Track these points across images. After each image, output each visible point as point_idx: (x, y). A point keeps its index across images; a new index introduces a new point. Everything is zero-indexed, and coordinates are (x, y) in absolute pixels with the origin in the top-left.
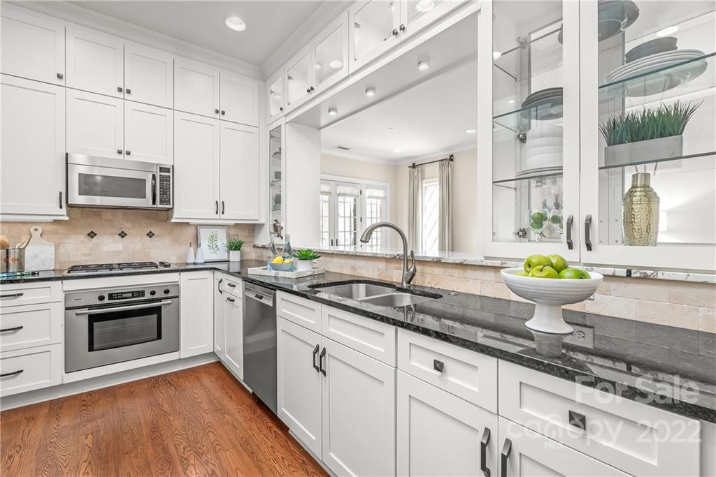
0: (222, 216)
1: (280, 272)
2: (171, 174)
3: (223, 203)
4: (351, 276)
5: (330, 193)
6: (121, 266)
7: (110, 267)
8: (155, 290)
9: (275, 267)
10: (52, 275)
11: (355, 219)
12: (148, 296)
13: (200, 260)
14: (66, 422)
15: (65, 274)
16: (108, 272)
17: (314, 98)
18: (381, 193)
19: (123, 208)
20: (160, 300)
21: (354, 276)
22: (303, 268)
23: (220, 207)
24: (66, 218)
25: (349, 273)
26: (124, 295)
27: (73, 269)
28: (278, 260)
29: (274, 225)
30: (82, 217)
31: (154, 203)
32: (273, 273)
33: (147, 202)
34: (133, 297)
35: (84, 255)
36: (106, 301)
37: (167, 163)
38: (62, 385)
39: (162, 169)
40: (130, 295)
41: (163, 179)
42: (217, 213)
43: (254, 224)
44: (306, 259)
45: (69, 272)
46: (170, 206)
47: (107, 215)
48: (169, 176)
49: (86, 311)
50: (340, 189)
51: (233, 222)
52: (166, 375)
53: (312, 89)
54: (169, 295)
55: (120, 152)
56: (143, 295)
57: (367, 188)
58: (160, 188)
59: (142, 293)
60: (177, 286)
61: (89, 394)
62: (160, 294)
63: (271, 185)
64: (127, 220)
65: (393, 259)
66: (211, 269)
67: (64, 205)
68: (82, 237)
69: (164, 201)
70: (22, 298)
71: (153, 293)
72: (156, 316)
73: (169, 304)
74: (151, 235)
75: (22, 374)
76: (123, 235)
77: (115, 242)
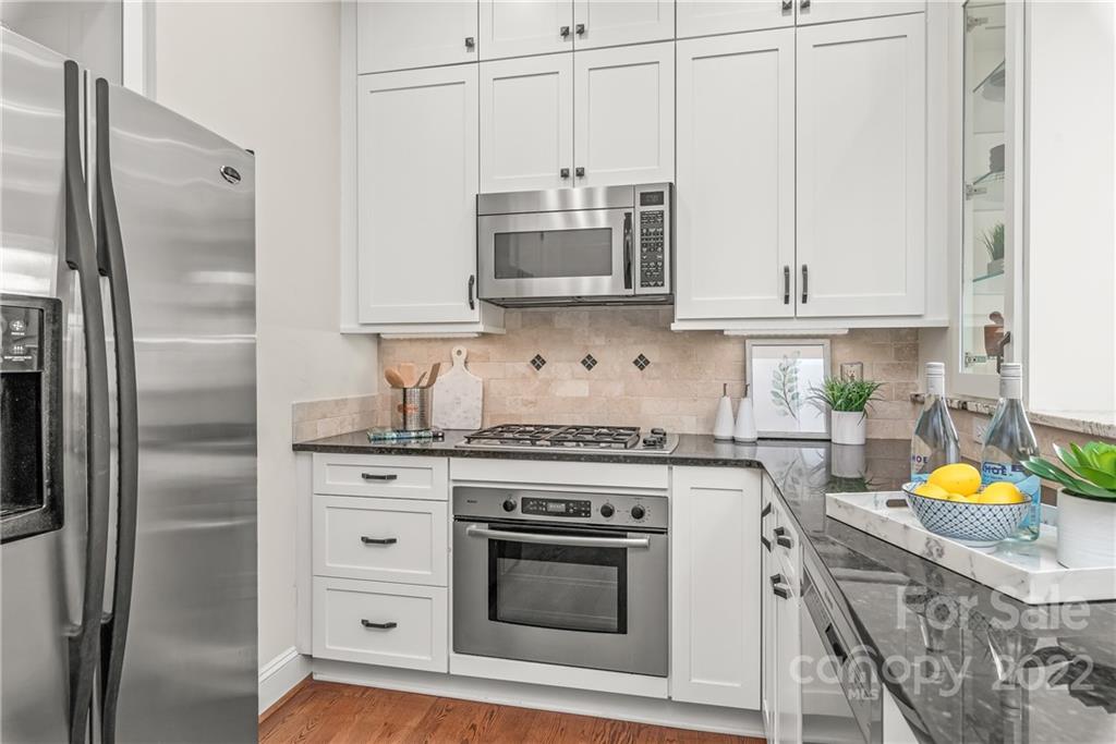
0: (803, 310)
2: (665, 208)
3: (805, 269)
8: (611, 503)
12: (596, 518)
13: (746, 434)
20: (622, 532)
23: (796, 284)
24: (484, 328)
26: (552, 507)
29: (988, 330)
30: (523, 326)
31: (628, 285)
34: (566, 514)
36: (518, 514)
37: (657, 177)
38: (449, 673)
39: (646, 198)
40: (561, 507)
41: (648, 221)
42: (787, 300)
43: (917, 330)
45: (469, 439)
46: (666, 290)
47: (562, 318)
48: (662, 213)
49: (485, 529)
51: (841, 327)
54: (646, 522)
55: (565, 174)
56: (588, 514)
58: (642, 246)
59: (582, 508)
60: (664, 503)
62: (621, 518)
63: (969, 192)
64: (597, 330)
66: (750, 465)
67: (476, 302)
68: (523, 367)
69: (652, 276)
70: (392, 484)
71: (607, 512)
72: (614, 570)
73: (645, 547)
74: (641, 363)
75: (394, 630)
76: (589, 363)
77: (574, 377)
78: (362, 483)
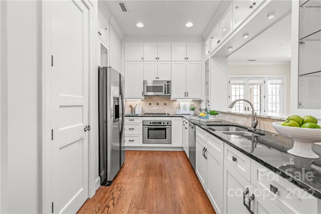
0: (187, 97)
1: (201, 119)
2: (170, 84)
3: (187, 92)
4: (233, 123)
5: (245, 84)
6: (156, 114)
7: (153, 114)
8: (164, 122)
9: (200, 117)
10: (141, 115)
11: (260, 97)
12: (162, 124)
14: (141, 157)
15: (143, 115)
16: (152, 115)
17: (220, 45)
18: (280, 81)
19: (158, 96)
20: (166, 126)
21: (234, 123)
22: (211, 118)
23: (186, 94)
24: (144, 99)
25: (233, 122)
26: (156, 123)
27: (145, 114)
28: (201, 114)
30: (148, 99)
31: (165, 94)
32: (199, 119)
33: (163, 94)
35: (148, 110)
36: (152, 124)
37: (169, 79)
38: (142, 147)
39: (168, 82)
40: (158, 123)
41: (168, 85)
42: (185, 96)
43: (200, 100)
44: (212, 115)
45: (144, 115)
46: (170, 94)
47: (154, 98)
49: (147, 126)
50: (251, 82)
52: (167, 151)
53: (219, 41)
54: (169, 124)
55: (156, 78)
57: (269, 79)
58: (167, 89)
59: (161, 123)
60: (171, 122)
61: (148, 151)
62: (166, 124)
63: (206, 84)
64: (159, 99)
65: (248, 116)
66: (181, 117)
67: (143, 95)
68: (148, 105)
69: (168, 93)
70: (134, 121)
71: (164, 123)
72: (164, 131)
73: (168, 128)
74: (165, 104)
75: (134, 141)
76: (158, 104)
77: (156, 106)
78: (129, 121)
